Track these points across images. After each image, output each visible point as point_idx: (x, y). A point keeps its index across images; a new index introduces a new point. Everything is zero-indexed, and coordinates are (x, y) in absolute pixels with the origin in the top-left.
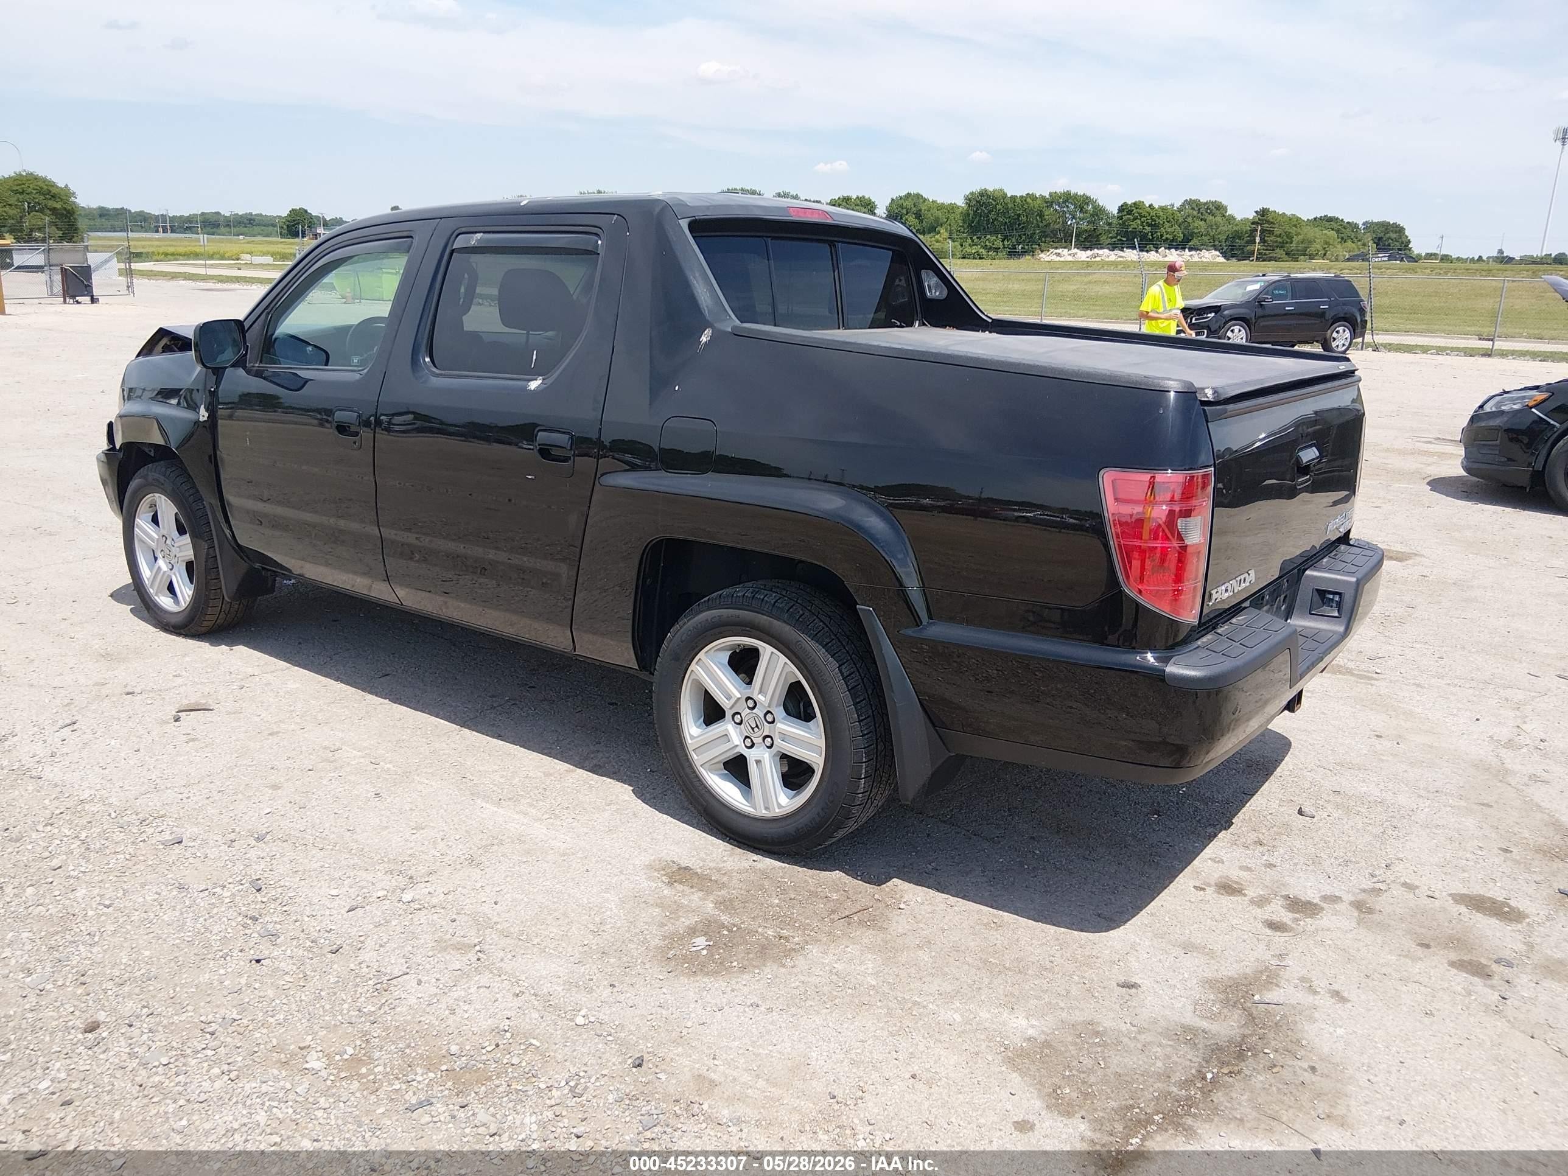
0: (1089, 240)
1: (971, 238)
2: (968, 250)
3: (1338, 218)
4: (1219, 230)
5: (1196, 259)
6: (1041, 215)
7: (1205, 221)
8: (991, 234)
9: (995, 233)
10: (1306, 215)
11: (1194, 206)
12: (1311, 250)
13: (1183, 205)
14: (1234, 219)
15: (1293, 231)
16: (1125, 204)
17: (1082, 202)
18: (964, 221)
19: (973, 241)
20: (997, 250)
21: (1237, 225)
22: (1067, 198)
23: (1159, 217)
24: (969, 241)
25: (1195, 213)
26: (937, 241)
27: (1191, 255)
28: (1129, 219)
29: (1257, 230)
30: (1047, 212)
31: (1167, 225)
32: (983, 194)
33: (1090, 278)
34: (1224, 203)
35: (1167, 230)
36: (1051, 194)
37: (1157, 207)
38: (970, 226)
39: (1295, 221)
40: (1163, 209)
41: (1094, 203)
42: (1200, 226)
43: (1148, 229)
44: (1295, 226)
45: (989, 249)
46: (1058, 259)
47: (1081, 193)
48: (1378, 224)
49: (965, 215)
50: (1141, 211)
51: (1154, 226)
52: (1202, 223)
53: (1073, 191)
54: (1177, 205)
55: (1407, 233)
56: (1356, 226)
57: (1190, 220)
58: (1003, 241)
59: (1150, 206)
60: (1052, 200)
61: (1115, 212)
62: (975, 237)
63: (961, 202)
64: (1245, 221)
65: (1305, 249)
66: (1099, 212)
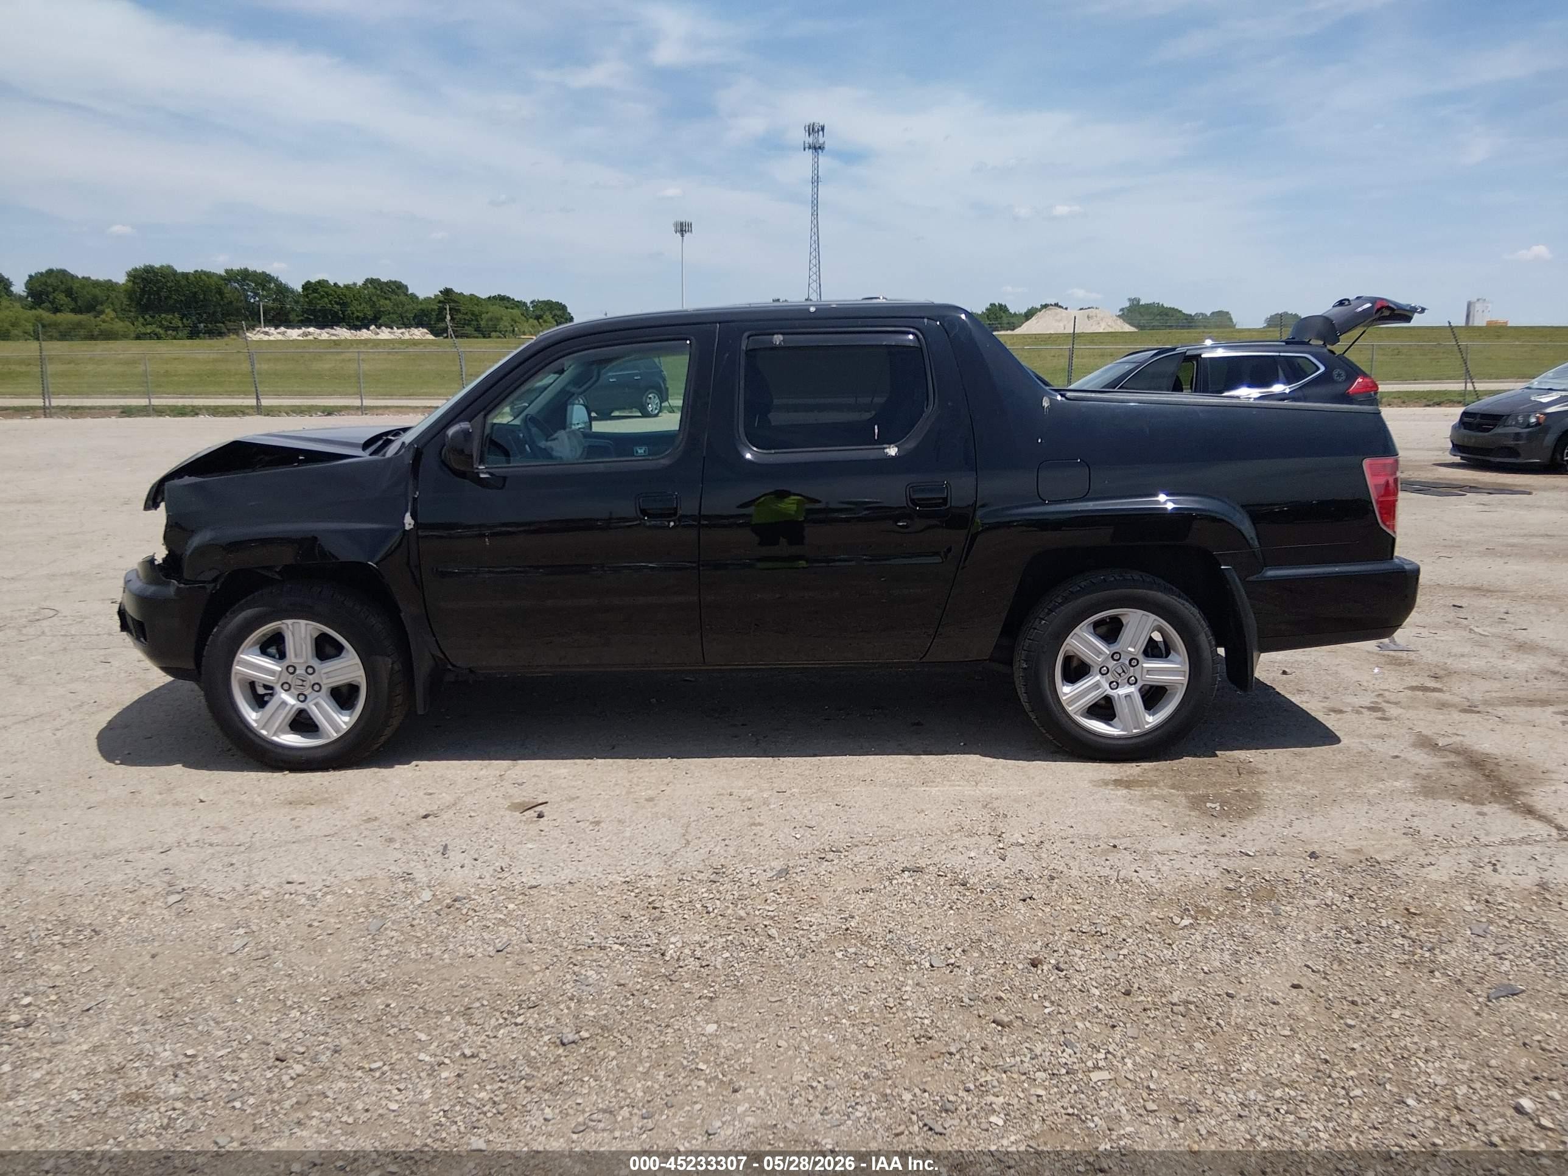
0: (280, 318)
1: (143, 317)
2: (142, 330)
3: (508, 298)
4: (405, 308)
5: (407, 336)
6: (220, 292)
7: (390, 299)
8: (167, 312)
9: (171, 310)
10: (483, 295)
11: (376, 285)
12: (501, 326)
13: (365, 284)
14: (417, 298)
15: (476, 309)
16: (308, 283)
17: (263, 280)
18: (130, 298)
19: (145, 320)
20: (176, 329)
21: (421, 303)
22: (245, 276)
23: (345, 296)
24: (141, 320)
25: (379, 292)
26: (104, 321)
27: (402, 333)
28: (315, 298)
29: (446, 309)
30: (227, 290)
31: (355, 303)
32: (149, 270)
33: (343, 356)
34: (404, 282)
35: (358, 309)
36: (227, 271)
37: (342, 286)
38: (139, 303)
39: (473, 299)
40: (347, 287)
41: (275, 280)
42: (385, 304)
43: (337, 307)
44: (477, 305)
45: (167, 329)
46: (266, 338)
47: (259, 270)
48: (543, 302)
49: (130, 294)
50: (326, 290)
51: (344, 305)
52: (388, 302)
53: (251, 269)
54: (360, 283)
55: (569, 310)
56: (525, 304)
57: (374, 299)
58: (182, 319)
59: (335, 284)
60: (231, 276)
61: (300, 290)
62: (147, 316)
63: (121, 279)
64: (427, 300)
65: (495, 326)
66: (283, 290)
